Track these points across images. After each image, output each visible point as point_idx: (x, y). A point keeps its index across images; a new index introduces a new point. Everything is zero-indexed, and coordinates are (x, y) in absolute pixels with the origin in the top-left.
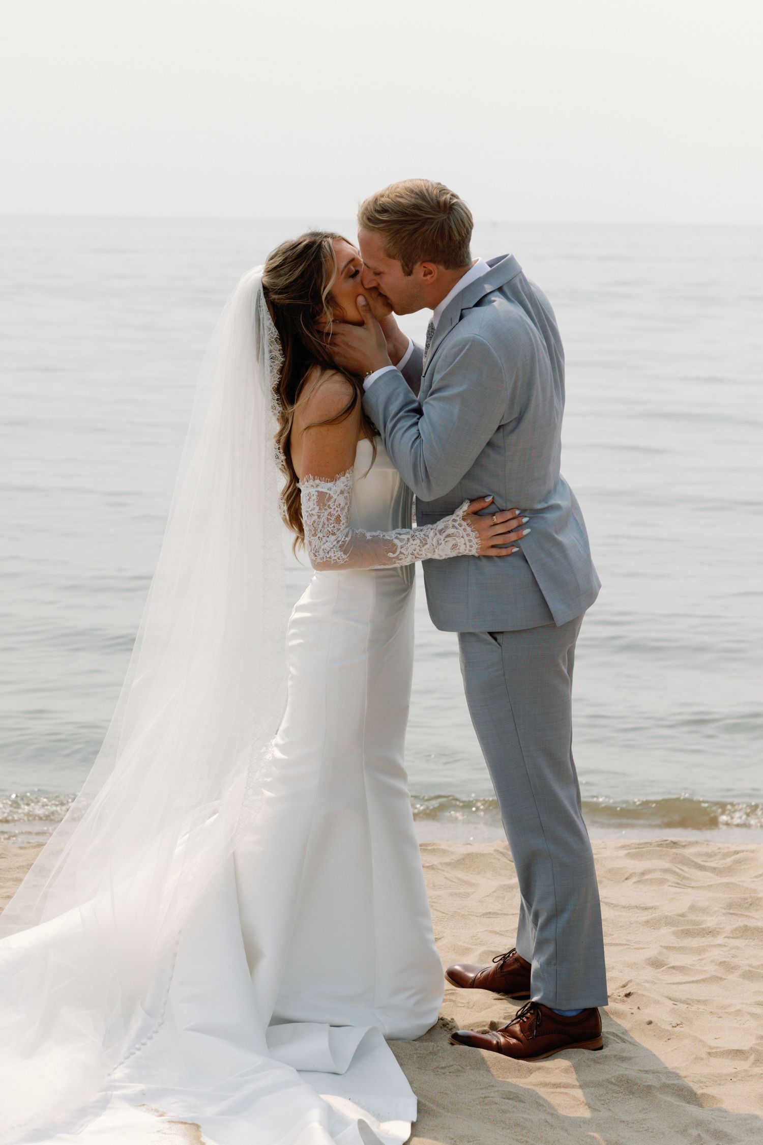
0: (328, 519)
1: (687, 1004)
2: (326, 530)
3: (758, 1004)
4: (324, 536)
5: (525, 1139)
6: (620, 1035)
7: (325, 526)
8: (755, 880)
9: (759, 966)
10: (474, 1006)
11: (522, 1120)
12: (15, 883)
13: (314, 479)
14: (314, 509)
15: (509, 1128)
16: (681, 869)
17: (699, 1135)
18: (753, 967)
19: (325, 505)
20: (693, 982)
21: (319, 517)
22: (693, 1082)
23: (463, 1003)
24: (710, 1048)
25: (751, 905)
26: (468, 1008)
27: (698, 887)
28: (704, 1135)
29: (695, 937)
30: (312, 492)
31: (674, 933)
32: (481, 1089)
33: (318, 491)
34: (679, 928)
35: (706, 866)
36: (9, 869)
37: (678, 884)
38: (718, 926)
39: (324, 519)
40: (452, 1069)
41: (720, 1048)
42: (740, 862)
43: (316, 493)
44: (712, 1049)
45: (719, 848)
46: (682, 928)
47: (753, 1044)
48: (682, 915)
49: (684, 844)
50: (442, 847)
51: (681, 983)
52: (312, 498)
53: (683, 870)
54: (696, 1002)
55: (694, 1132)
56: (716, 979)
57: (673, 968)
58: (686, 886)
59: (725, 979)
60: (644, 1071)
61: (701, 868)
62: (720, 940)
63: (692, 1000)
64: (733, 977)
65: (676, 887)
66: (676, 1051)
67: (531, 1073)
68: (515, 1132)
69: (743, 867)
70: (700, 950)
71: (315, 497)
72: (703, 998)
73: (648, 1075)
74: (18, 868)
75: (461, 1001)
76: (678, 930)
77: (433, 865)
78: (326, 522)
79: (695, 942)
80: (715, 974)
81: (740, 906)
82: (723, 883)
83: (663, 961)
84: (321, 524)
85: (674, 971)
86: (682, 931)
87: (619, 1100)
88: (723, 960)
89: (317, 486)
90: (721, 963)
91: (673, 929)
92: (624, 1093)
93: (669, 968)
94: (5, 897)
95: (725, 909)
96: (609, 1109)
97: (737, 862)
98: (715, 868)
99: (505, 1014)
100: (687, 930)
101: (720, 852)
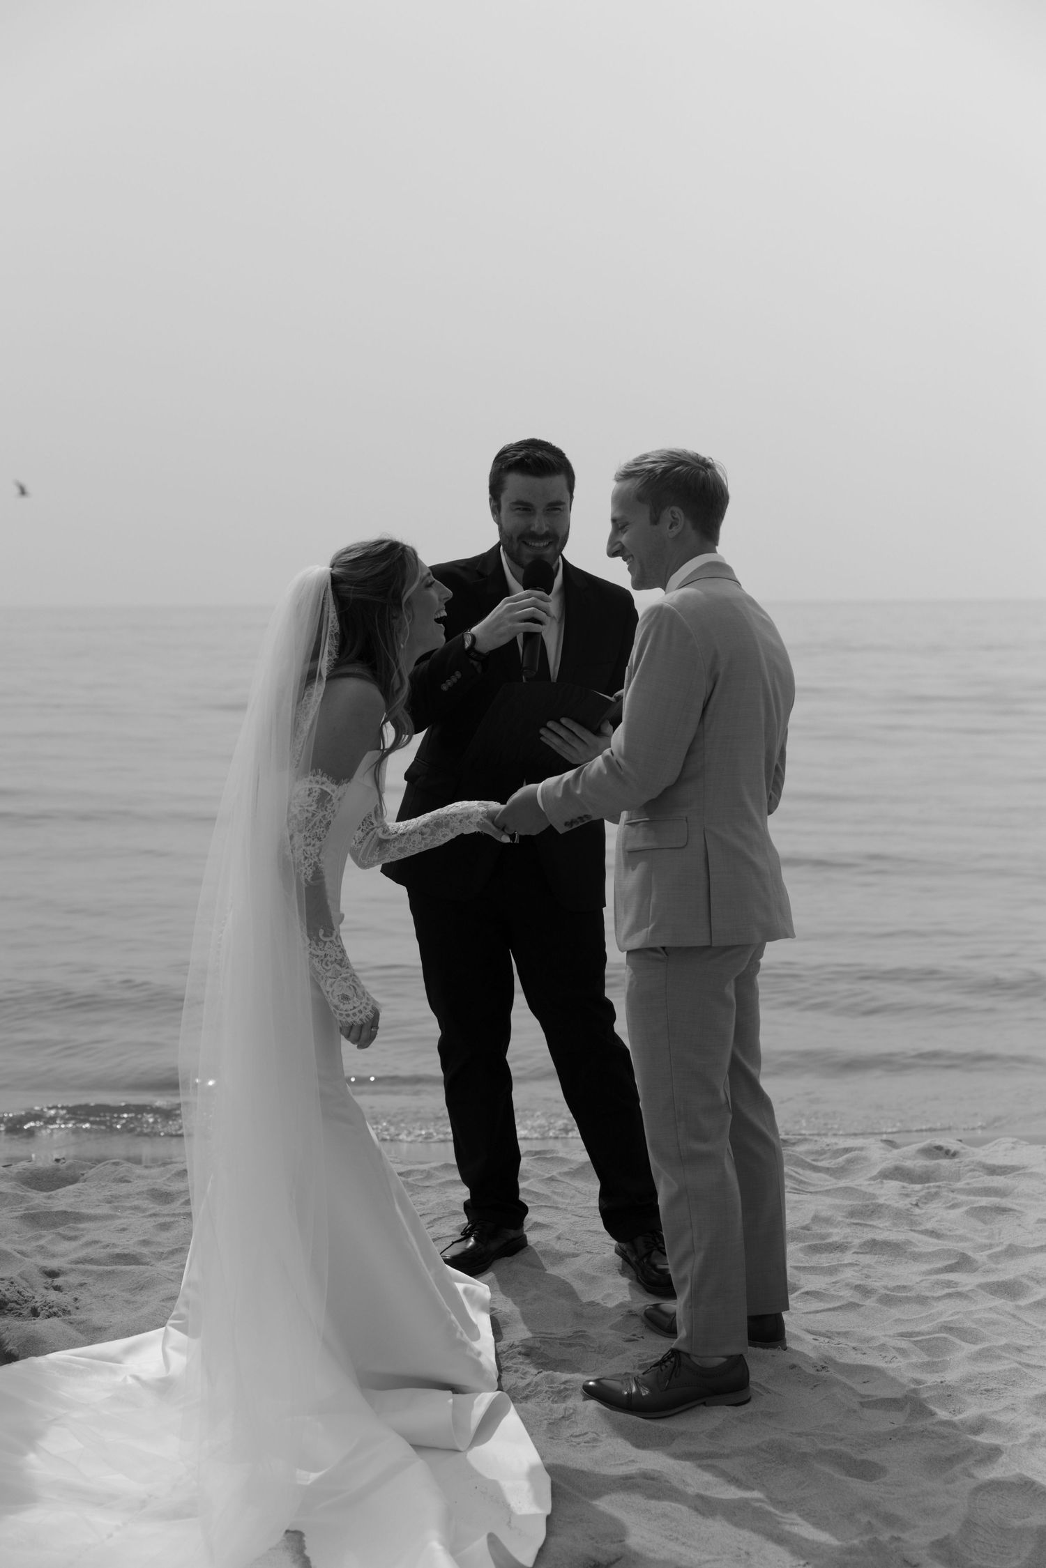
0: (321, 822)
1: (827, 1337)
2: (314, 831)
3: (902, 1336)
4: (309, 837)
5: (675, 1535)
6: (763, 1384)
7: (316, 827)
8: (872, 1182)
9: (895, 1288)
10: (605, 1350)
11: (669, 1509)
12: (133, 1212)
13: (322, 776)
14: (311, 805)
15: (655, 1520)
16: (796, 1172)
17: (869, 1523)
18: (888, 1289)
19: (323, 806)
20: (829, 1310)
21: (313, 815)
22: (851, 1445)
23: (593, 1347)
24: (862, 1396)
25: (872, 1212)
26: (599, 1353)
27: (816, 1193)
28: (874, 1522)
29: (824, 1253)
30: (315, 788)
31: (801, 1249)
32: (622, 1464)
33: (322, 790)
34: (806, 1244)
35: (819, 1167)
36: (128, 1196)
37: (796, 1189)
38: (845, 1241)
39: (317, 819)
40: (587, 1438)
41: (872, 1396)
42: (853, 1162)
43: (319, 791)
44: (864, 1398)
45: (828, 1145)
46: (810, 1243)
47: (907, 1391)
48: (806, 1228)
49: (793, 1141)
50: (560, 1155)
51: (817, 1312)
52: (314, 794)
53: (798, 1174)
54: (836, 1335)
55: (864, 1518)
56: (852, 1306)
57: (807, 1293)
58: (804, 1191)
59: (862, 1306)
60: (796, 1433)
61: (816, 1169)
62: (848, 1257)
63: (832, 1333)
64: (870, 1303)
65: (795, 1193)
66: (825, 1401)
67: (674, 1440)
68: (663, 1525)
69: (856, 1167)
70: (832, 1270)
71: (317, 794)
72: (843, 1330)
73: (801, 1439)
74: (138, 1194)
75: (591, 1345)
76: (805, 1246)
77: (553, 1176)
78: (318, 823)
79: (824, 1260)
80: (851, 1300)
81: (862, 1213)
82: (841, 1188)
83: (795, 1284)
84: (313, 823)
85: (808, 1297)
86: (810, 1246)
87: (773, 1471)
88: (858, 1282)
89: (323, 783)
90: (857, 1286)
91: (801, 1245)
92: (777, 1462)
93: (803, 1293)
94: (121, 1230)
95: (847, 1218)
96: (763, 1485)
97: (849, 1161)
98: (828, 1169)
99: (641, 1363)
100: (815, 1246)
101: (829, 1150)
